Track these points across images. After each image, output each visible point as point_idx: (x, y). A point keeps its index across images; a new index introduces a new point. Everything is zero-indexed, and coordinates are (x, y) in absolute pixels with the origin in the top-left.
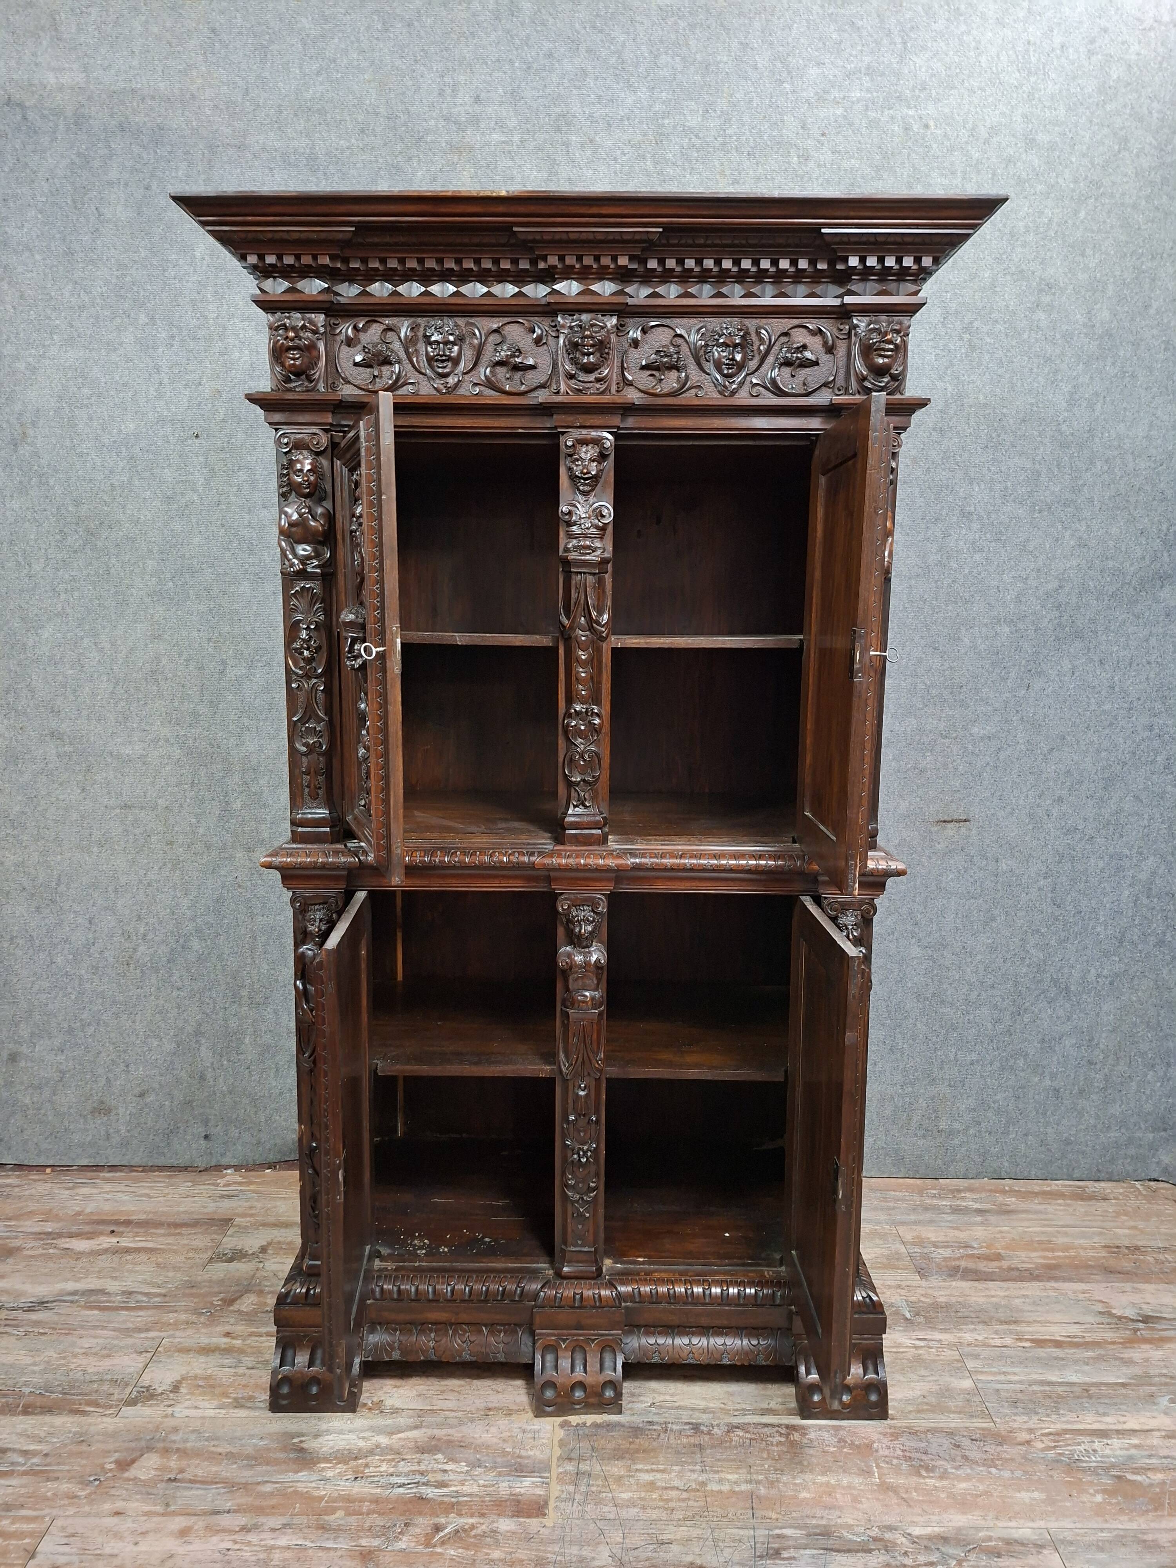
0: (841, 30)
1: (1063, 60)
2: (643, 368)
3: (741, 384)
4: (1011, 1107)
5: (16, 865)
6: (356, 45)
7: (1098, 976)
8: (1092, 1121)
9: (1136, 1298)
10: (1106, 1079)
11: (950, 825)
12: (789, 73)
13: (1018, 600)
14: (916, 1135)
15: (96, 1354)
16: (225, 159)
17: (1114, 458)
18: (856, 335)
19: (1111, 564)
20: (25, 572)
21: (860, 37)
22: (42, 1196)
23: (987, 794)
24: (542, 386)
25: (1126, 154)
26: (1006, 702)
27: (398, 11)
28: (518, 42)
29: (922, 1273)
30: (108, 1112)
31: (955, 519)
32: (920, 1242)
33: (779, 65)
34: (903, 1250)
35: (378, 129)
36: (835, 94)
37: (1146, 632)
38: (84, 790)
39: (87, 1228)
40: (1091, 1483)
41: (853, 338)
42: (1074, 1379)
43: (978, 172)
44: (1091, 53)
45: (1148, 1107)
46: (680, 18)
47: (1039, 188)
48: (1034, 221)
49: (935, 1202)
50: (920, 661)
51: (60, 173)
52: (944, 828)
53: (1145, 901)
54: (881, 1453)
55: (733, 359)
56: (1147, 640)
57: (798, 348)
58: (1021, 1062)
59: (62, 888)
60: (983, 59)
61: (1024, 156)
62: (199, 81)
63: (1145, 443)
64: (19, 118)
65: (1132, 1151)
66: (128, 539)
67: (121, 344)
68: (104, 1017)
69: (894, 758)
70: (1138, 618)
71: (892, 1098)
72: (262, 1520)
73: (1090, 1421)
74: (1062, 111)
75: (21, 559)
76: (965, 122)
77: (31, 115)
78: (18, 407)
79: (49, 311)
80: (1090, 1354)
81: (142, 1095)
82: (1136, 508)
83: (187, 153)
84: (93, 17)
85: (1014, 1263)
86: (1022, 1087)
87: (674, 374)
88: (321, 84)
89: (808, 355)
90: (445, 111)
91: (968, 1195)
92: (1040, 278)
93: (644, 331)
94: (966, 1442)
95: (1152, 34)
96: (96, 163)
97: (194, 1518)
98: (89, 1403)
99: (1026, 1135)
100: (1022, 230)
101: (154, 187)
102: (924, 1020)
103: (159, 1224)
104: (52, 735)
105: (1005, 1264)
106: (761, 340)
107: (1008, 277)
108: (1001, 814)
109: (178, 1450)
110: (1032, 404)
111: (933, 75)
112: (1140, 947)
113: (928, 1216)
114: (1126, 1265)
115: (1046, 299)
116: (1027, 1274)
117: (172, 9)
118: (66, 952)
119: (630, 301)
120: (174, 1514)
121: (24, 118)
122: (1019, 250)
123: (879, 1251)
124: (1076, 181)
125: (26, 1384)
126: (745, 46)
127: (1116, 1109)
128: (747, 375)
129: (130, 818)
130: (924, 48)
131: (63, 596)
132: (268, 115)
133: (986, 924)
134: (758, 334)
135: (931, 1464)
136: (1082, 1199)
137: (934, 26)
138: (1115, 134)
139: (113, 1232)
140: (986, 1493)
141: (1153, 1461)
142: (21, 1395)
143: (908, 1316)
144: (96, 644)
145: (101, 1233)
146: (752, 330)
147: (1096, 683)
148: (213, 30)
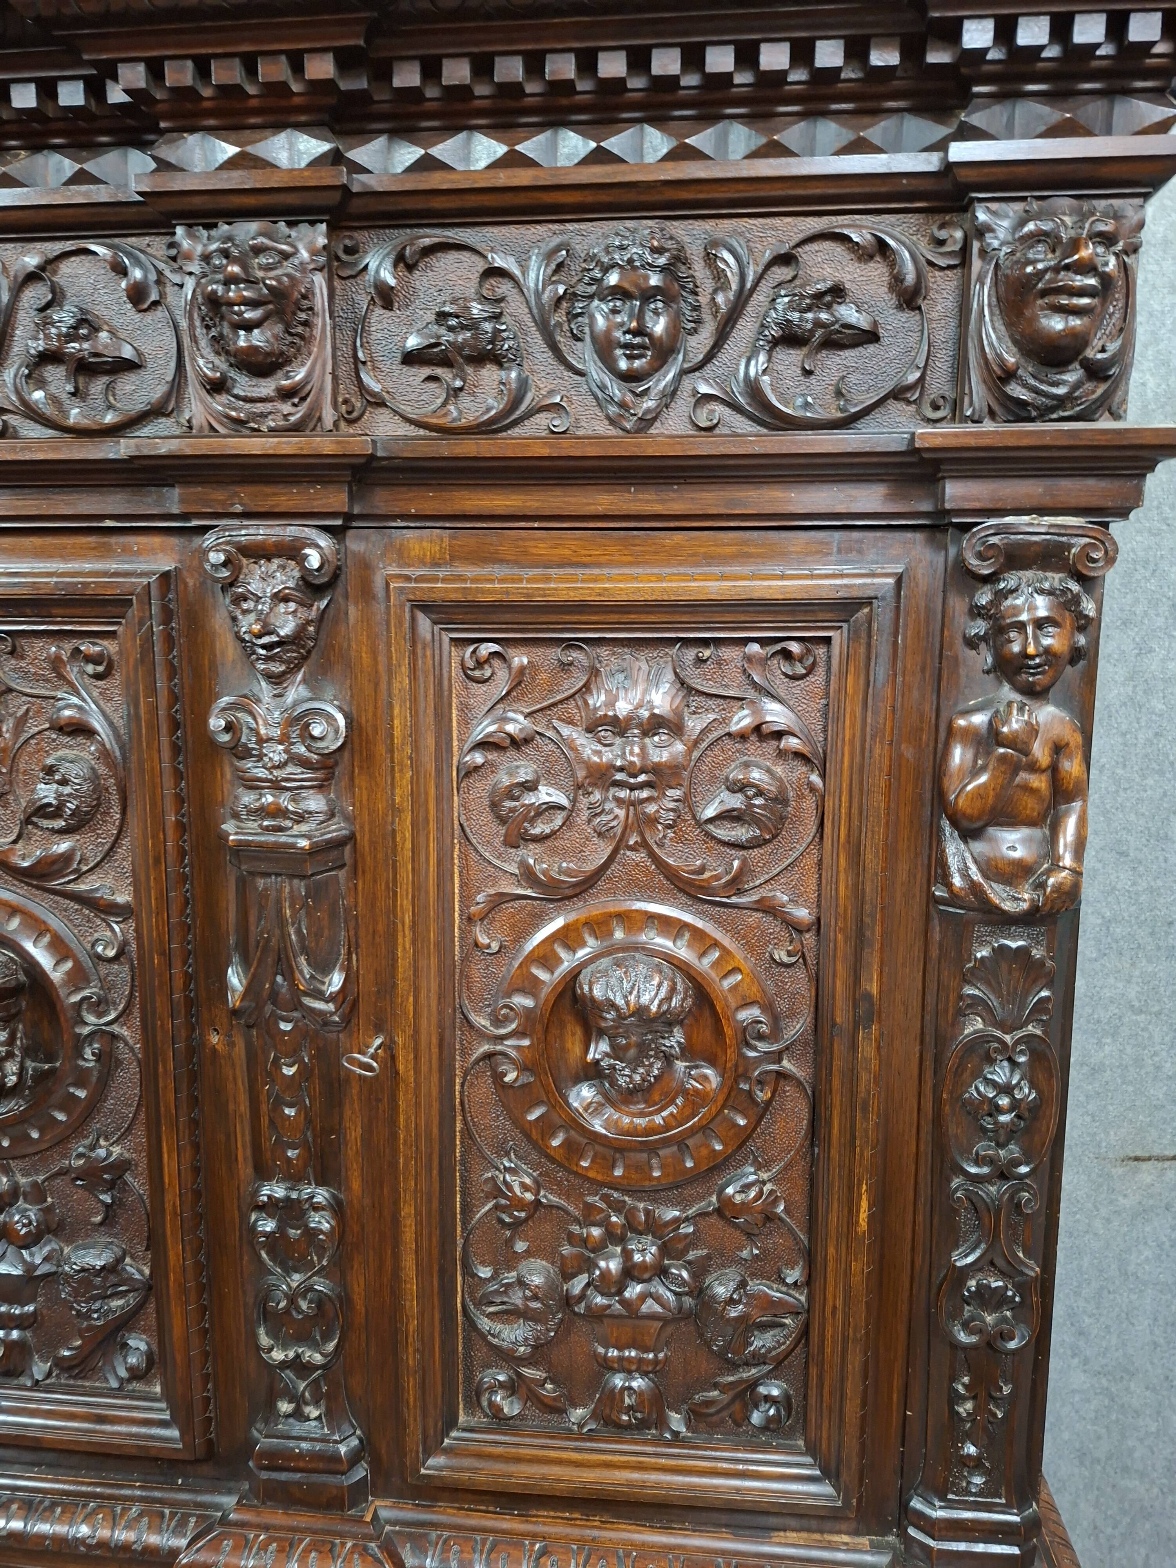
2: (411, 359)
3: (670, 395)
11: (1145, 1166)
18: (983, 253)
24: (156, 411)
41: (977, 264)
52: (1136, 1171)
55: (639, 332)
57: (819, 296)
87: (489, 374)
89: (848, 313)
93: (401, 261)
106: (719, 276)
119: (359, 183)
128: (684, 372)
134: (710, 259)
146: (695, 252)
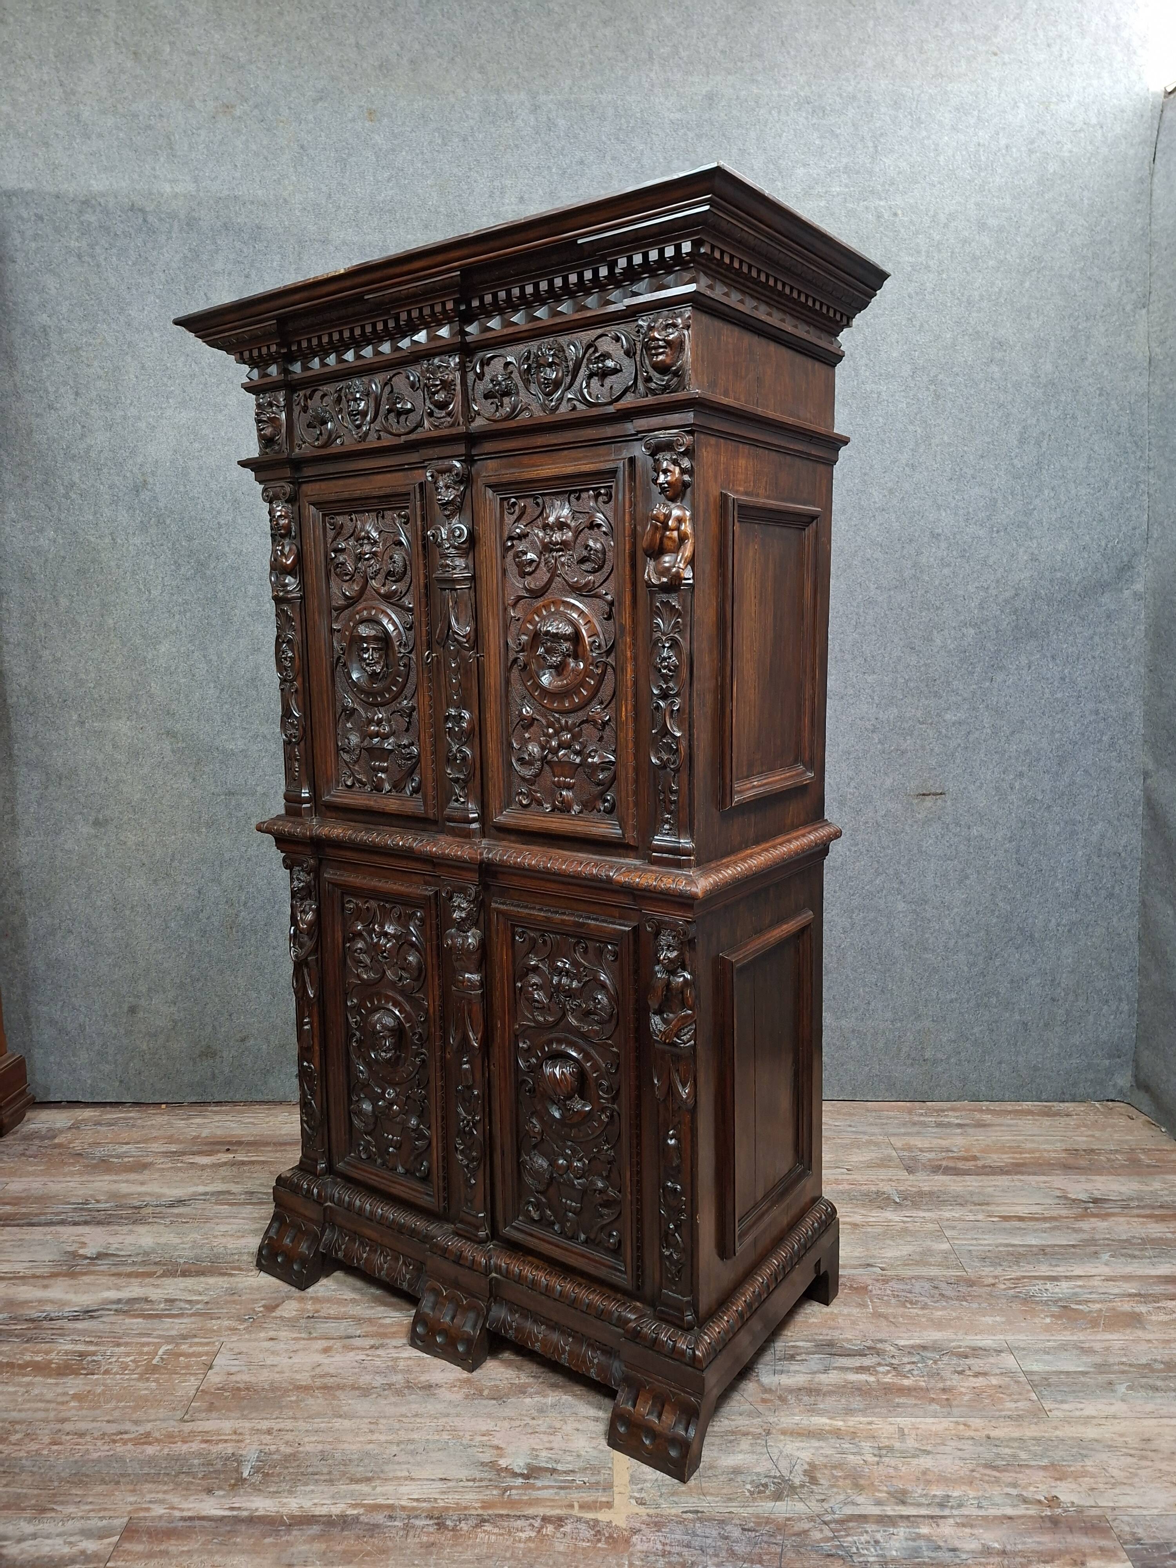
0: (821, 137)
1: (1008, 158)
4: (986, 1039)
5: (137, 845)
6: (420, 156)
7: (1058, 925)
8: (1056, 1050)
9: (1089, 1186)
10: (1068, 1013)
11: (927, 798)
12: (780, 173)
13: (981, 607)
14: (905, 1064)
15: (232, 1235)
16: (312, 252)
17: (1059, 486)
19: (1059, 575)
20: (145, 597)
21: (839, 142)
22: (162, 1126)
23: (959, 771)
25: (1063, 234)
26: (974, 693)
27: (455, 129)
28: (554, 152)
29: (910, 1170)
30: (214, 1055)
31: (926, 539)
32: (910, 1148)
33: (772, 167)
34: (894, 1154)
35: (439, 225)
36: (819, 189)
37: (1091, 632)
38: (194, 779)
39: (205, 1148)
40: (1043, 1311)
42: (1034, 1242)
43: (939, 251)
44: (1031, 152)
45: (1104, 1037)
46: (688, 129)
47: (991, 263)
48: (987, 291)
49: (922, 1119)
50: (899, 659)
51: (174, 265)
52: (923, 800)
53: (1096, 860)
54: (874, 1292)
56: (1092, 638)
58: (994, 1000)
59: (176, 863)
60: (941, 159)
61: (977, 237)
62: (291, 188)
63: (1085, 473)
64: (140, 221)
65: (1091, 1076)
66: (232, 568)
67: (226, 406)
68: (210, 973)
69: (880, 742)
70: (1083, 619)
71: (884, 1032)
72: (388, 1341)
73: (1044, 1270)
74: (1008, 200)
75: (141, 586)
76: (928, 210)
77: (150, 218)
78: (140, 459)
79: (165, 380)
80: (1047, 1225)
81: (243, 1040)
82: (1079, 527)
83: (281, 247)
84: (202, 138)
85: (988, 1162)
86: (996, 1022)
88: (392, 189)
90: (495, 210)
91: (950, 1113)
92: (994, 338)
94: (943, 1285)
95: (1082, 135)
96: (205, 257)
97: (332, 1341)
98: (234, 1268)
99: (1000, 1063)
100: (977, 298)
101: (253, 276)
102: (910, 965)
103: (267, 1144)
104: (168, 733)
105: (980, 1163)
107: (966, 337)
108: (972, 787)
109: (312, 1298)
110: (988, 443)
111: (899, 173)
112: (1093, 899)
113: (915, 1129)
114: (1083, 1163)
115: (999, 355)
116: (998, 1170)
117: (268, 130)
118: (178, 918)
120: (316, 1338)
121: (145, 220)
122: (974, 315)
123: (874, 1155)
124: (1021, 257)
125: (180, 1257)
126: (742, 151)
127: (1076, 1039)
129: (233, 803)
130: (892, 151)
131: (177, 617)
132: (347, 215)
133: (960, 882)
135: (914, 1299)
136: (1048, 1116)
137: (900, 133)
138: (1053, 218)
139: (228, 1150)
140: (957, 1318)
141: (1093, 1296)
142: (178, 1264)
143: (898, 1200)
144: (205, 657)
145: (218, 1151)
147: (1049, 676)
148: (302, 147)
